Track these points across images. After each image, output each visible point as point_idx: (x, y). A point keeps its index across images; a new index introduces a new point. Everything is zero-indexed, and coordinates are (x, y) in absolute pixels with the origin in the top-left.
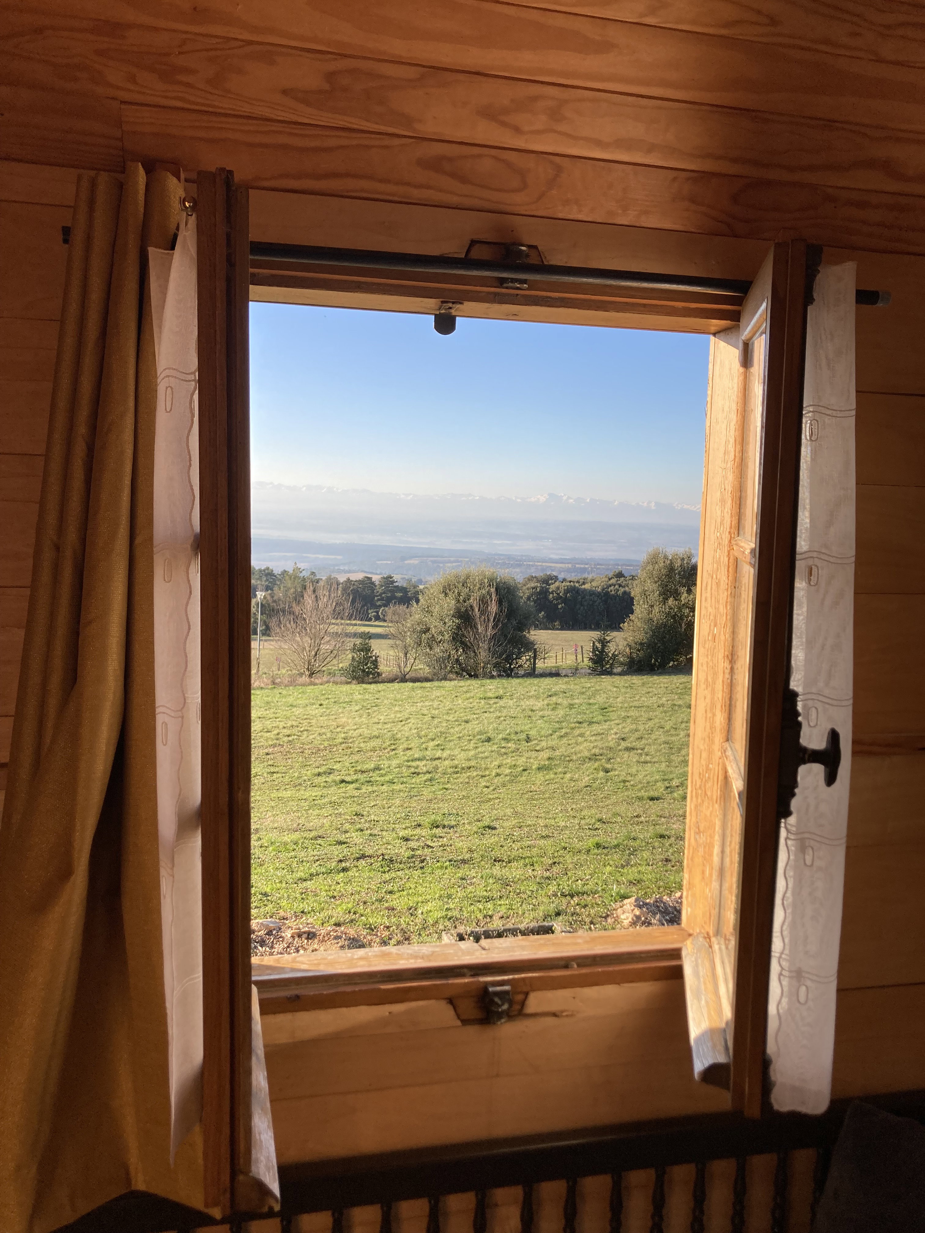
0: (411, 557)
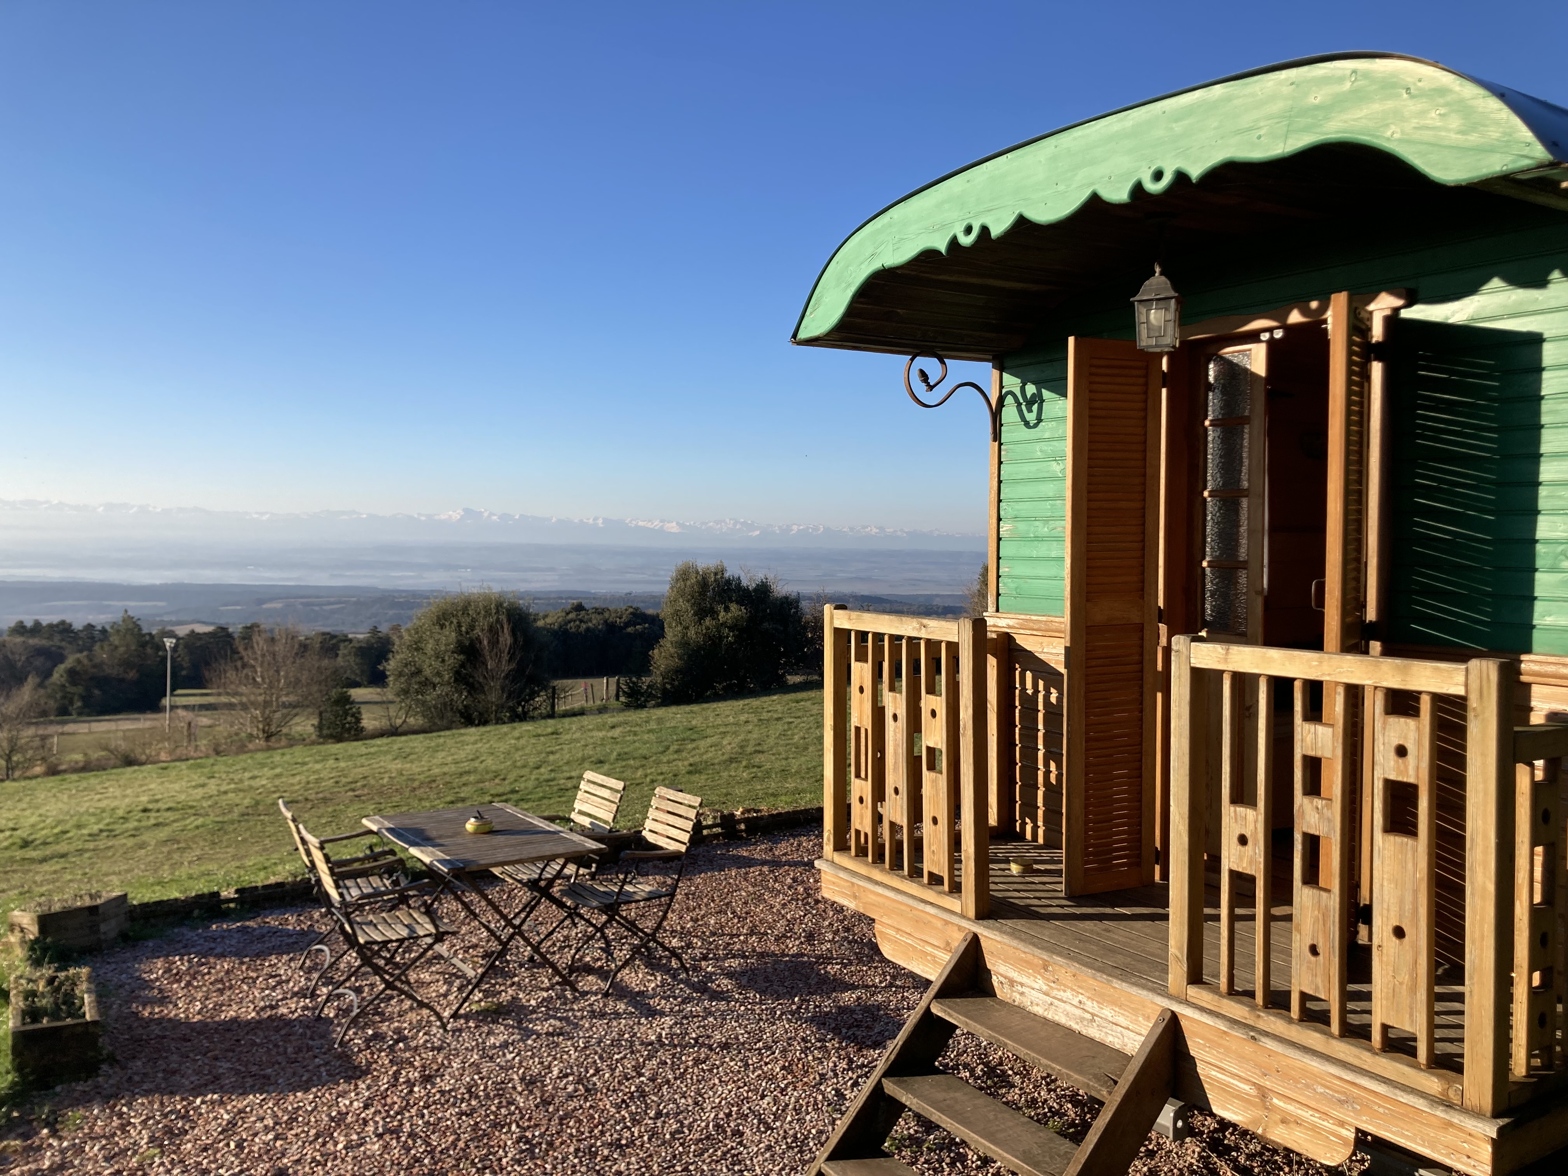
0: (272, 600)
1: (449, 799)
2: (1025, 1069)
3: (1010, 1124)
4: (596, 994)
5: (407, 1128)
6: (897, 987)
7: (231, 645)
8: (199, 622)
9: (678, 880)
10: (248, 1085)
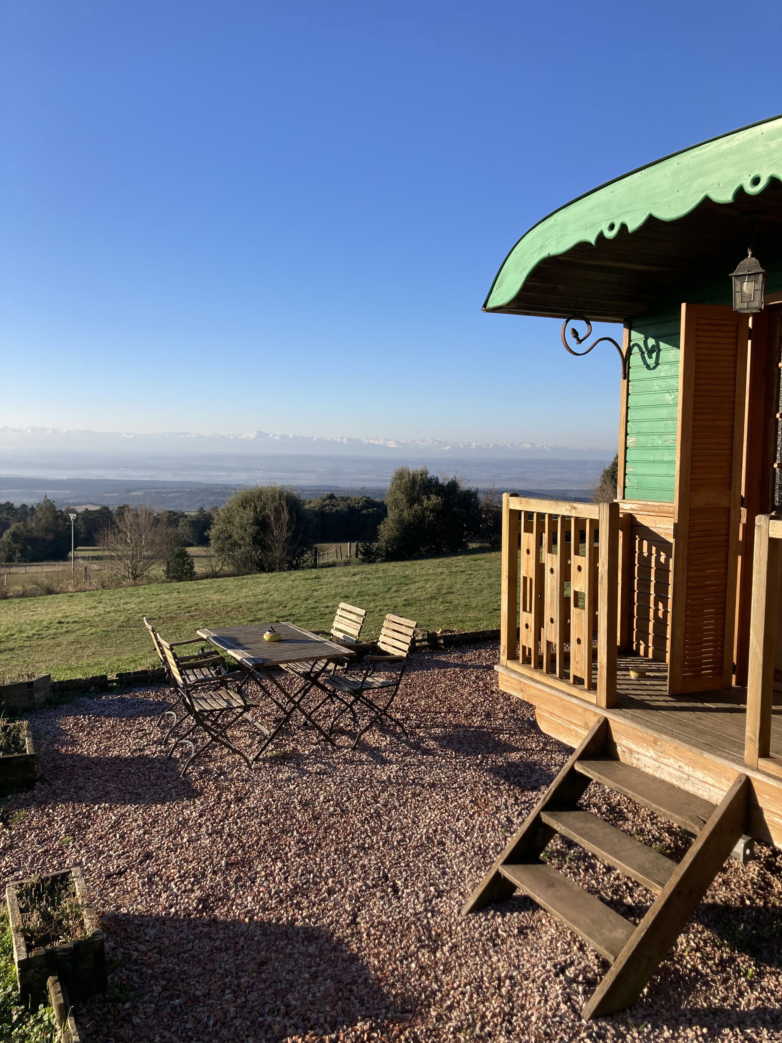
0: (135, 490)
1: (250, 619)
2: (635, 808)
3: (629, 846)
4: (348, 748)
5: (227, 830)
6: (547, 751)
7: (111, 519)
8: (91, 504)
9: (401, 675)
10: (127, 798)
